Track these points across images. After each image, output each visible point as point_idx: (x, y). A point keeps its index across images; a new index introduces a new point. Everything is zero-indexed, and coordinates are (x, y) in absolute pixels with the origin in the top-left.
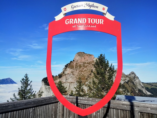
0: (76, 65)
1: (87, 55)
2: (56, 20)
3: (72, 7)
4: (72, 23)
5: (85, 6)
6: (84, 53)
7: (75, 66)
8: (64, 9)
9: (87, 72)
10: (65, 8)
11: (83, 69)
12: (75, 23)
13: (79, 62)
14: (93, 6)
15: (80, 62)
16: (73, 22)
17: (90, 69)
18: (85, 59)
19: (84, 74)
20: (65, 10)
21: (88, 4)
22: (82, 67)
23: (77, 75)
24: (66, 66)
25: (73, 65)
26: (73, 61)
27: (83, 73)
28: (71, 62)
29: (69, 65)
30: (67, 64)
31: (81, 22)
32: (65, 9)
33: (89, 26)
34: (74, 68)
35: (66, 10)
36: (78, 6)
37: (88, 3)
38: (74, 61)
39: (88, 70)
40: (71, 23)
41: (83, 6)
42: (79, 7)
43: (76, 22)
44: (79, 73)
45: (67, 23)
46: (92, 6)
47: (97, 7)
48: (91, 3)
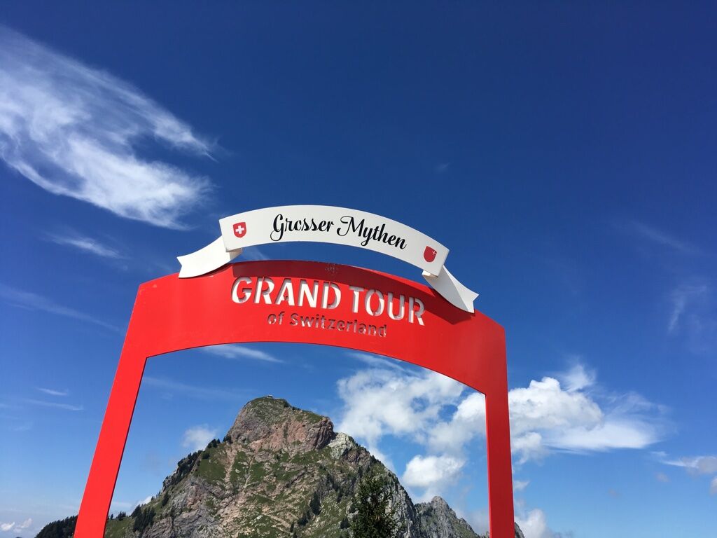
0: (236, 465)
1: (299, 419)
2: (184, 273)
3: (279, 227)
4: (268, 300)
5: (344, 228)
6: (286, 405)
7: (230, 470)
8: (235, 226)
9: (290, 506)
10: (243, 225)
11: (269, 488)
12: (285, 302)
13: (253, 447)
14: (379, 234)
15: (261, 450)
16: (274, 296)
17: (305, 493)
18: (286, 435)
19: (275, 514)
20: (237, 234)
21: (357, 223)
22: (266, 478)
23: (237, 520)
24: (185, 467)
25: (223, 461)
26: (224, 440)
27: (265, 509)
28: (215, 446)
29: (200, 458)
30: (193, 458)
31: (313, 303)
32: (240, 230)
33: (352, 329)
34: (227, 479)
35: (244, 233)
36: (309, 224)
37: (358, 215)
38: (228, 439)
39: (294, 496)
40: (262, 298)
41: (333, 229)
42: (310, 230)
43: (286, 296)
44: (245, 510)
45: (241, 297)
46: (377, 236)
47: (400, 243)
48: (373, 220)
